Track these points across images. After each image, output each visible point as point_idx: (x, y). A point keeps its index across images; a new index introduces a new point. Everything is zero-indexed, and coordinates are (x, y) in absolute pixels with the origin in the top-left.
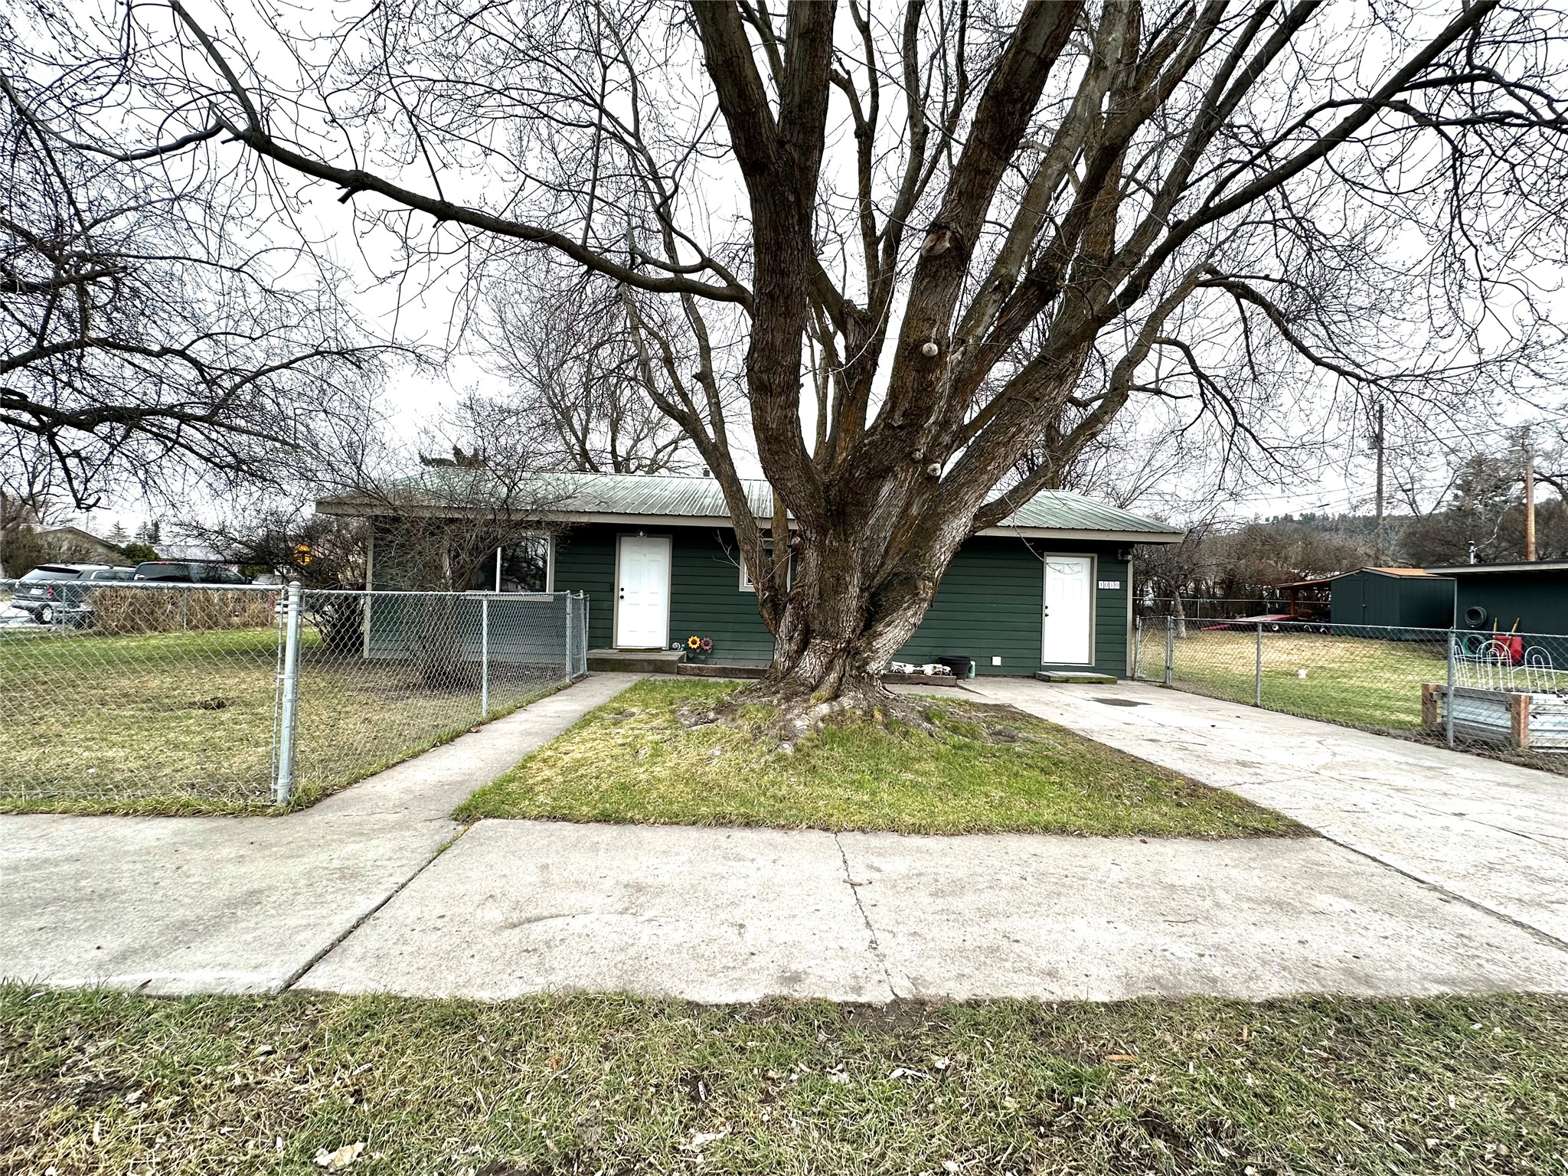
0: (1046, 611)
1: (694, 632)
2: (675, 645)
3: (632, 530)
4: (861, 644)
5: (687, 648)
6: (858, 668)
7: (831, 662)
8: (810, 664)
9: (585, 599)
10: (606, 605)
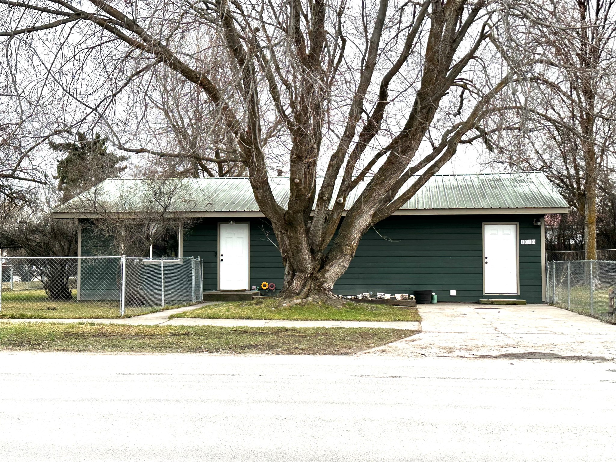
0: (486, 260)
1: (265, 279)
2: (253, 287)
3: (226, 220)
4: (319, 275)
5: (260, 289)
6: (318, 286)
7: (305, 283)
8: (296, 284)
9: (201, 261)
10: (213, 265)
